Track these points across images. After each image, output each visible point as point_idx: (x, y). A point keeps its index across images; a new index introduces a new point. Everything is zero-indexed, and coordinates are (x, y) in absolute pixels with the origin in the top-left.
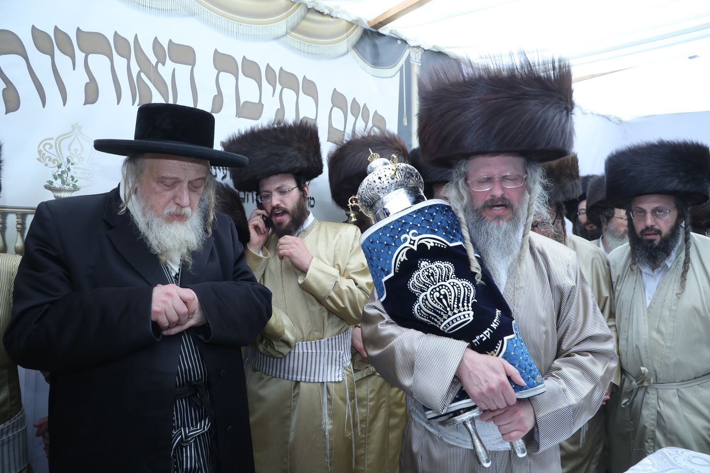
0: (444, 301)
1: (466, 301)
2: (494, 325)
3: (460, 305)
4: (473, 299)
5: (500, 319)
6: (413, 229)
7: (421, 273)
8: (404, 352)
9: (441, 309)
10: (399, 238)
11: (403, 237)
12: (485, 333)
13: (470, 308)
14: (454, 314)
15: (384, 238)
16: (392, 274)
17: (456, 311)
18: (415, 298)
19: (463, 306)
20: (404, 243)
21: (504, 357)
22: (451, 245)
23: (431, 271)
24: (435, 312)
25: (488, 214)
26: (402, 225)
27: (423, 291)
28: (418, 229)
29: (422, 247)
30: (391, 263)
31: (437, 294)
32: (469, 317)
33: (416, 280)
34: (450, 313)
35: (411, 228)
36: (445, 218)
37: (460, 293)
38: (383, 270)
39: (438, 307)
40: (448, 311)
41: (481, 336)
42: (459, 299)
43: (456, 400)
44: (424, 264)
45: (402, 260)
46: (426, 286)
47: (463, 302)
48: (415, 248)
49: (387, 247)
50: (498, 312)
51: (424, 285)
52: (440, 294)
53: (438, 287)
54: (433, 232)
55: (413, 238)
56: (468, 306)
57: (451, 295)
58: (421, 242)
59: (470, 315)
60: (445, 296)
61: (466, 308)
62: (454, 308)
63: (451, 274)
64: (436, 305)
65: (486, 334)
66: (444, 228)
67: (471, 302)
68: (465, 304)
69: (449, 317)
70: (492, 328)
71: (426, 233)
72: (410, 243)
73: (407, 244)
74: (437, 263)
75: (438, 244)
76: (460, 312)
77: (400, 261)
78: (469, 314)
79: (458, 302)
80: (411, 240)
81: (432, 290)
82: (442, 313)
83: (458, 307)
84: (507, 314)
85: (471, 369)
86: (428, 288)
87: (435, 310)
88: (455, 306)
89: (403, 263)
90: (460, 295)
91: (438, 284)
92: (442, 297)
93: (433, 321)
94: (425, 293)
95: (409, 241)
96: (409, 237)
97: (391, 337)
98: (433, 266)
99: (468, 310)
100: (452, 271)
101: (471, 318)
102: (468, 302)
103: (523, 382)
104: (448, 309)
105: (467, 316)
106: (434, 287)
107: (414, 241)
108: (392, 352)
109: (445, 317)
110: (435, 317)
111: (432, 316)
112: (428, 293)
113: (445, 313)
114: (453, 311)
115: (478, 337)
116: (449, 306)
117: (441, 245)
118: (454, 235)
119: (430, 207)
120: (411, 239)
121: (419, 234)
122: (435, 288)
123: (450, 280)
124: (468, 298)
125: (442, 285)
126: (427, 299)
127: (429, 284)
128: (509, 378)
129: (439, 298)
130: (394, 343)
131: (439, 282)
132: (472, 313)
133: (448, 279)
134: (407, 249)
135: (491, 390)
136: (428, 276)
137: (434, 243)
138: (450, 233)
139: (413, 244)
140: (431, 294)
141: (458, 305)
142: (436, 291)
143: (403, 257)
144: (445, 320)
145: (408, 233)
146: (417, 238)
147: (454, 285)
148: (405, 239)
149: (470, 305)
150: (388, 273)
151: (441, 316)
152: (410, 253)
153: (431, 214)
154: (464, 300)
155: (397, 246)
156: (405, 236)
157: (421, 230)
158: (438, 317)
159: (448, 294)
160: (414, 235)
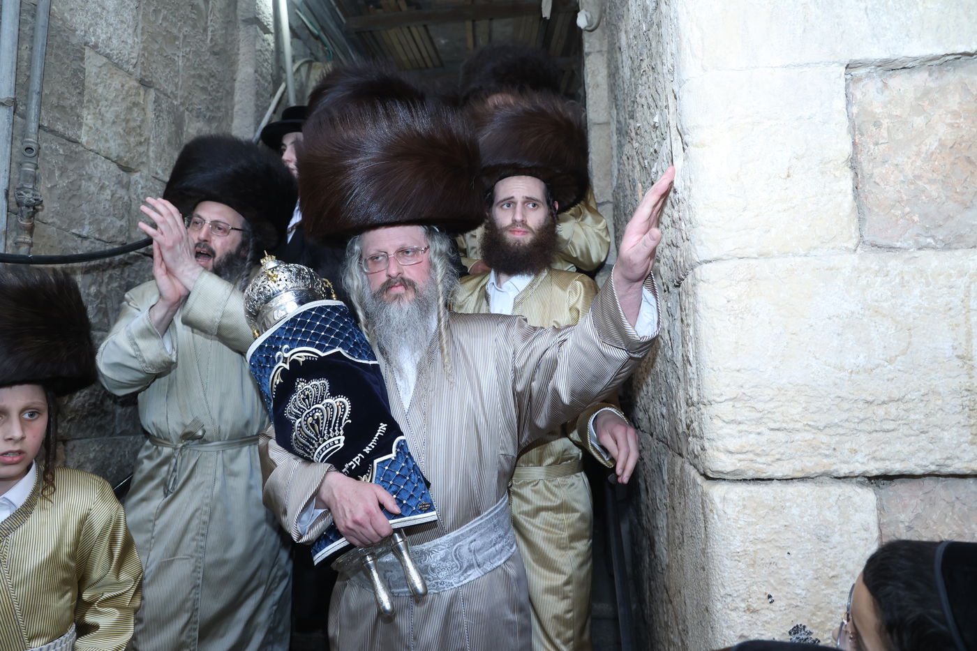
0: (316, 426)
1: (337, 425)
3: (331, 429)
4: (346, 420)
6: (286, 343)
7: (297, 397)
9: (313, 436)
10: (274, 358)
11: (276, 356)
12: (355, 459)
13: (342, 432)
14: (325, 441)
15: (261, 359)
17: (326, 437)
19: (334, 431)
20: (278, 362)
22: (323, 355)
23: (306, 393)
24: (308, 441)
26: (275, 341)
27: (298, 418)
28: (289, 343)
29: (294, 363)
30: (268, 388)
31: (310, 420)
32: (339, 443)
33: (292, 406)
34: (322, 441)
35: (283, 344)
37: (333, 414)
40: (318, 439)
42: (330, 422)
44: (301, 386)
45: (278, 383)
46: (300, 411)
47: (335, 426)
48: (287, 367)
49: (263, 370)
50: (380, 430)
51: (299, 410)
52: (314, 419)
53: (312, 411)
54: (306, 344)
55: (286, 355)
56: (339, 430)
57: (323, 419)
58: (294, 357)
60: (317, 421)
61: (337, 433)
62: (324, 434)
63: (326, 393)
64: (309, 432)
65: (356, 461)
66: (319, 335)
67: (343, 425)
68: (336, 428)
69: (321, 444)
71: (298, 346)
72: (283, 362)
73: (281, 364)
74: (313, 382)
75: (309, 356)
76: (330, 438)
77: (276, 384)
78: (339, 440)
79: (330, 427)
80: (284, 358)
81: (306, 416)
83: (329, 433)
86: (303, 413)
87: (309, 439)
88: (326, 431)
89: (279, 387)
90: (332, 417)
91: (312, 408)
92: (314, 422)
93: (307, 452)
94: (300, 420)
95: (282, 359)
96: (282, 354)
98: (309, 386)
99: (339, 435)
100: (327, 388)
101: (342, 445)
102: (340, 424)
103: (397, 509)
104: (319, 436)
105: (336, 442)
106: (308, 411)
107: (287, 358)
109: (316, 446)
110: (309, 447)
112: (302, 419)
113: (316, 441)
114: (323, 437)
115: (348, 464)
116: (320, 432)
117: (312, 357)
121: (291, 349)
122: (308, 413)
123: (325, 401)
124: (341, 419)
125: (315, 409)
126: (301, 427)
127: (304, 409)
129: (312, 424)
131: (313, 405)
132: (342, 438)
133: (322, 400)
134: (280, 369)
135: (356, 522)
136: (304, 399)
137: (305, 356)
138: (325, 339)
139: (286, 363)
140: (304, 420)
141: (328, 430)
142: (310, 416)
143: (278, 381)
144: (315, 450)
145: (281, 350)
146: (289, 355)
147: (327, 406)
148: (279, 358)
149: (342, 428)
151: (313, 445)
152: (284, 373)
154: (335, 423)
155: (272, 368)
156: (278, 353)
157: (293, 343)
158: (311, 447)
159: (320, 418)
160: (287, 351)
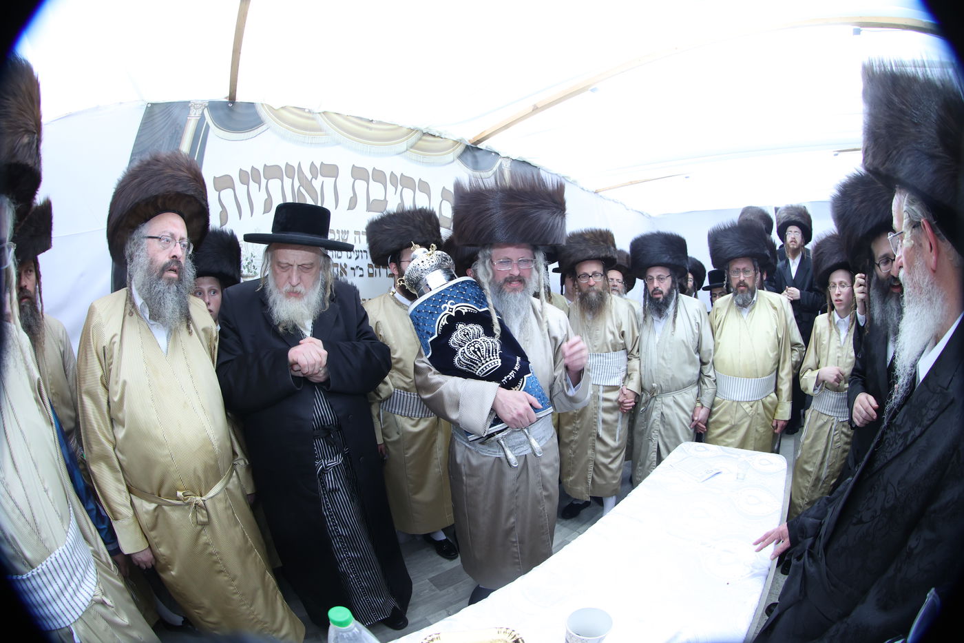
0: (478, 353)
2: (516, 368)
3: (491, 355)
4: (499, 351)
5: (520, 363)
6: (451, 300)
7: (458, 333)
8: (450, 395)
9: (476, 359)
10: (440, 307)
11: (443, 307)
12: (510, 374)
13: (498, 357)
14: (487, 362)
15: (428, 308)
16: (436, 336)
17: (488, 359)
18: (454, 352)
19: (493, 356)
20: (444, 311)
21: (525, 390)
22: (480, 310)
23: (466, 331)
24: (471, 362)
25: (507, 288)
26: (442, 297)
27: (462, 347)
28: (454, 299)
29: (458, 313)
30: (434, 327)
31: (473, 348)
33: (455, 339)
34: (483, 362)
35: (449, 299)
36: (474, 291)
38: (428, 333)
39: (474, 358)
41: (508, 376)
42: (489, 351)
43: (492, 426)
44: (461, 326)
45: (444, 324)
46: (463, 343)
47: (493, 353)
48: (453, 314)
49: (431, 315)
50: (518, 359)
51: (461, 342)
52: (475, 348)
53: (473, 343)
54: (467, 301)
55: (452, 307)
57: (483, 348)
58: (458, 309)
59: (499, 362)
60: (479, 349)
61: (495, 357)
63: (481, 333)
64: (472, 357)
65: (512, 375)
66: (474, 298)
67: (498, 353)
69: (483, 364)
70: (515, 370)
71: (461, 302)
72: (449, 311)
73: (446, 312)
74: (471, 325)
75: (470, 310)
76: (491, 360)
77: (442, 325)
79: (489, 353)
81: (468, 345)
82: (477, 362)
83: (489, 357)
84: (525, 359)
85: (503, 402)
86: (465, 344)
87: (471, 360)
88: (487, 356)
89: (444, 327)
90: (490, 348)
91: (473, 341)
92: (476, 350)
93: (471, 369)
95: (448, 309)
96: (448, 306)
97: (440, 383)
98: (468, 328)
100: (482, 331)
101: (500, 364)
102: (496, 353)
103: (539, 406)
104: (482, 359)
105: (496, 363)
106: (469, 342)
107: (452, 309)
108: (441, 395)
109: (479, 365)
110: (472, 366)
111: (470, 365)
112: (465, 348)
113: (479, 362)
114: (485, 360)
115: (506, 378)
116: (482, 356)
117: (473, 311)
118: (482, 303)
119: (463, 282)
120: (450, 308)
121: (456, 304)
122: (471, 344)
123: (482, 338)
124: (496, 350)
125: (476, 341)
126: (464, 352)
127: (466, 341)
128: (531, 405)
129: (474, 351)
130: (442, 388)
131: (473, 339)
132: (500, 361)
133: (479, 336)
134: (446, 316)
135: (520, 415)
136: (465, 335)
137: (467, 310)
138: (479, 302)
139: (452, 312)
140: (467, 348)
141: (489, 355)
142: (472, 346)
143: (444, 322)
144: (480, 367)
145: (447, 303)
146: (454, 307)
147: (484, 341)
148: (445, 308)
149: (498, 354)
150: (432, 335)
151: (477, 365)
152: (450, 318)
153: (464, 288)
154: (493, 351)
155: (439, 314)
156: (445, 305)
157: (457, 300)
158: (475, 365)
159: (481, 348)
160: (452, 304)
